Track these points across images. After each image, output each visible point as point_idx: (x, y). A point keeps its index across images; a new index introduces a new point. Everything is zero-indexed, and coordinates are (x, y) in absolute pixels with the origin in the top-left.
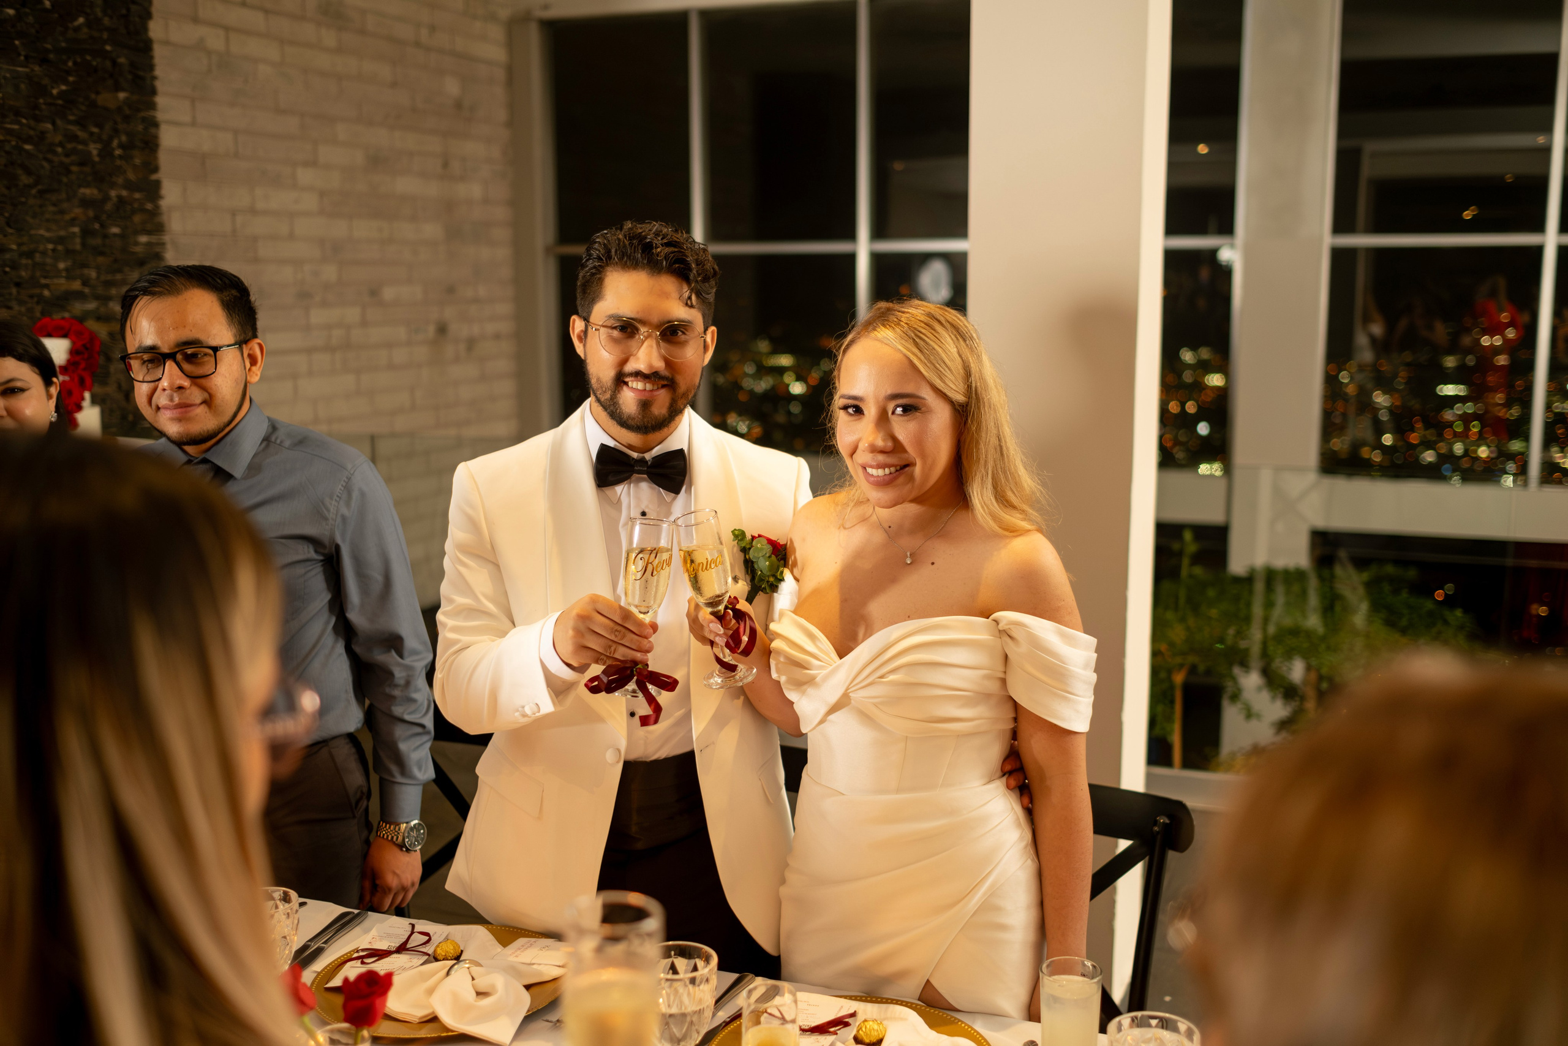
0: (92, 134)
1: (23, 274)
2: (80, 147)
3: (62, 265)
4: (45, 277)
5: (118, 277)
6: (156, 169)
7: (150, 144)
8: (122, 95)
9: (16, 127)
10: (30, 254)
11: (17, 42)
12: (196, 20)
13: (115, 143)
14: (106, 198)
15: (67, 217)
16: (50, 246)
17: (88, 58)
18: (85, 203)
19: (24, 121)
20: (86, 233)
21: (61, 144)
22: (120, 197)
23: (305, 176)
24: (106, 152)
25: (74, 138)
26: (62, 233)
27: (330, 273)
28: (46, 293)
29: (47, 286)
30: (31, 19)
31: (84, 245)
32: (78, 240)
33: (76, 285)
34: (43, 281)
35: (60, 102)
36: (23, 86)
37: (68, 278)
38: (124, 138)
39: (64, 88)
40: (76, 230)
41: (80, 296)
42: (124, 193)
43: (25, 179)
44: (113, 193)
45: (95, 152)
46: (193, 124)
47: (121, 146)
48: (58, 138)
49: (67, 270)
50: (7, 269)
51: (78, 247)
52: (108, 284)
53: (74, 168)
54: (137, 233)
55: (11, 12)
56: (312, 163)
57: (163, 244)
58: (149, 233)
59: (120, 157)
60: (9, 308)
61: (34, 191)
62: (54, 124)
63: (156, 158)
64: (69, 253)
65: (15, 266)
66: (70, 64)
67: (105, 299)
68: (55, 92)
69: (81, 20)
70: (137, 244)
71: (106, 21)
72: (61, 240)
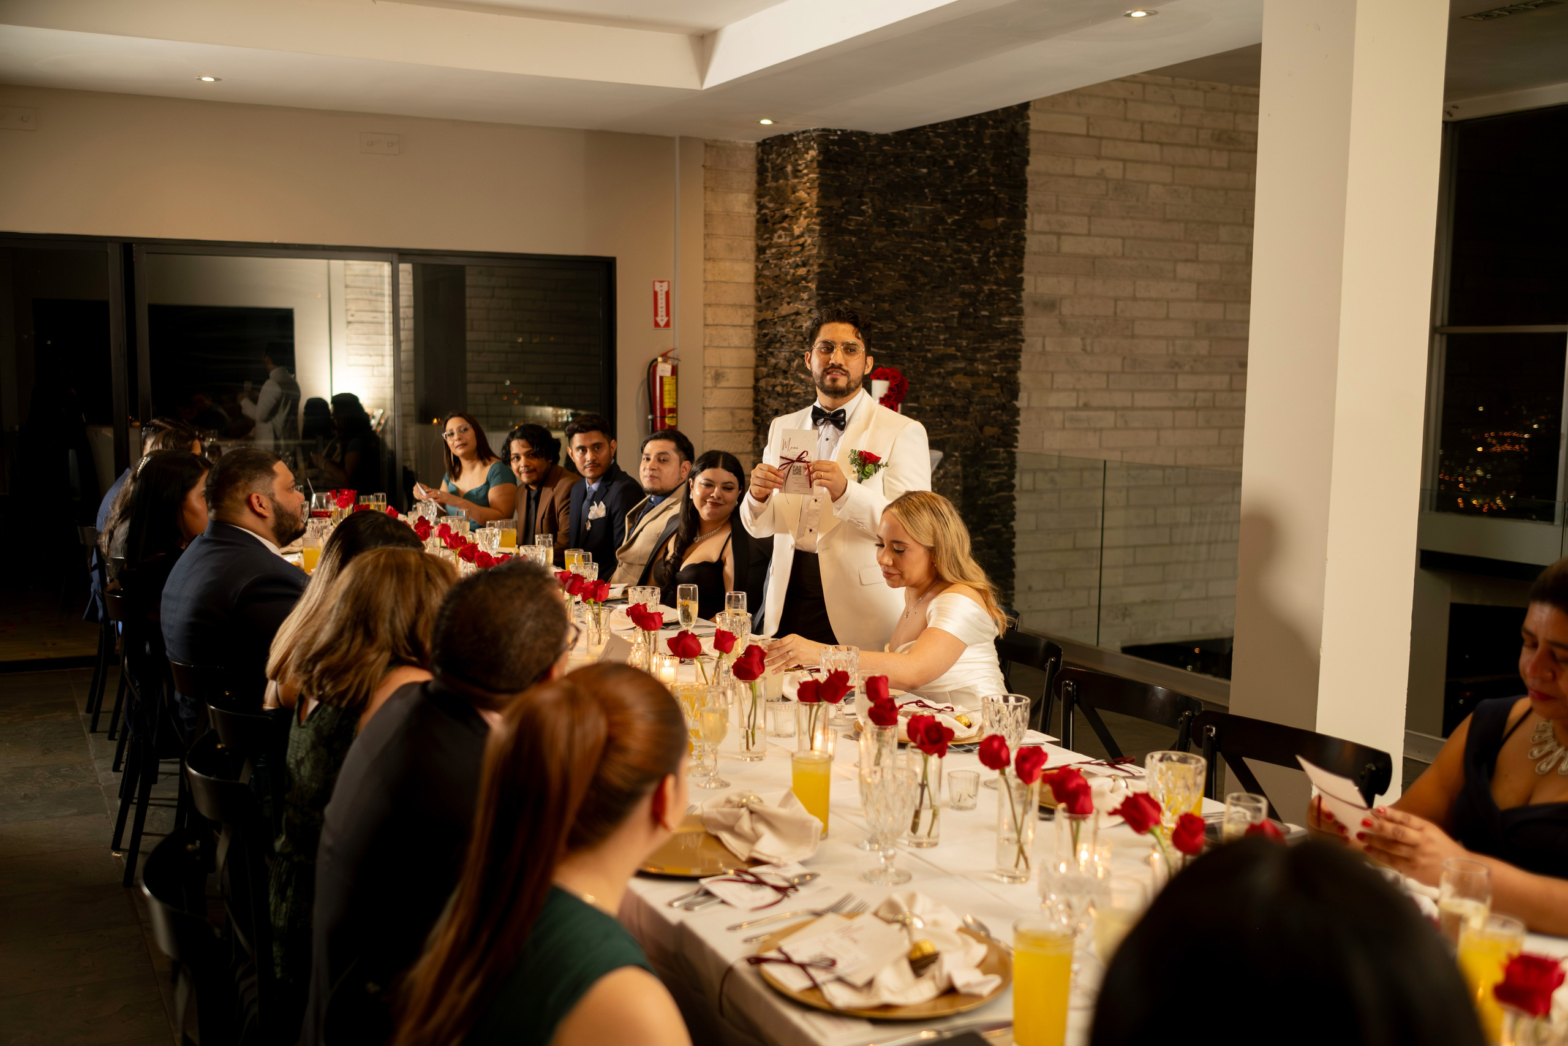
0: (974, 247)
1: (914, 342)
2: (964, 257)
3: (942, 337)
4: (929, 345)
5: (984, 345)
6: (1021, 270)
7: (1019, 253)
8: (1000, 220)
9: (920, 246)
10: (920, 329)
11: (926, 190)
12: (1099, 157)
13: (992, 253)
14: (981, 291)
15: (951, 305)
16: (935, 324)
17: (977, 196)
18: (963, 295)
19: (926, 241)
20: (962, 315)
21: (951, 256)
22: (990, 290)
23: (1183, 270)
24: (984, 260)
25: (959, 251)
26: (945, 315)
27: (1202, 347)
28: (929, 355)
29: (929, 351)
30: (938, 175)
31: (959, 323)
32: (955, 320)
33: (952, 350)
34: (927, 347)
35: (953, 227)
36: (927, 218)
37: (944, 345)
38: (998, 249)
39: (957, 217)
40: (956, 313)
41: (953, 358)
42: (994, 287)
43: (922, 280)
44: (986, 288)
45: (975, 260)
46: (1089, 234)
47: (995, 255)
48: (948, 252)
49: (945, 340)
50: (904, 339)
51: (955, 325)
52: (976, 350)
53: (958, 271)
54: (1001, 315)
55: (925, 171)
56: (1196, 260)
57: (1022, 323)
58: (1011, 315)
59: (994, 262)
60: (903, 365)
61: (928, 287)
62: (947, 241)
63: (1022, 262)
64: (948, 329)
65: (909, 337)
66: (963, 201)
67: (972, 361)
68: (949, 221)
69: (974, 171)
70: (1000, 322)
71: (993, 169)
72: (944, 320)
